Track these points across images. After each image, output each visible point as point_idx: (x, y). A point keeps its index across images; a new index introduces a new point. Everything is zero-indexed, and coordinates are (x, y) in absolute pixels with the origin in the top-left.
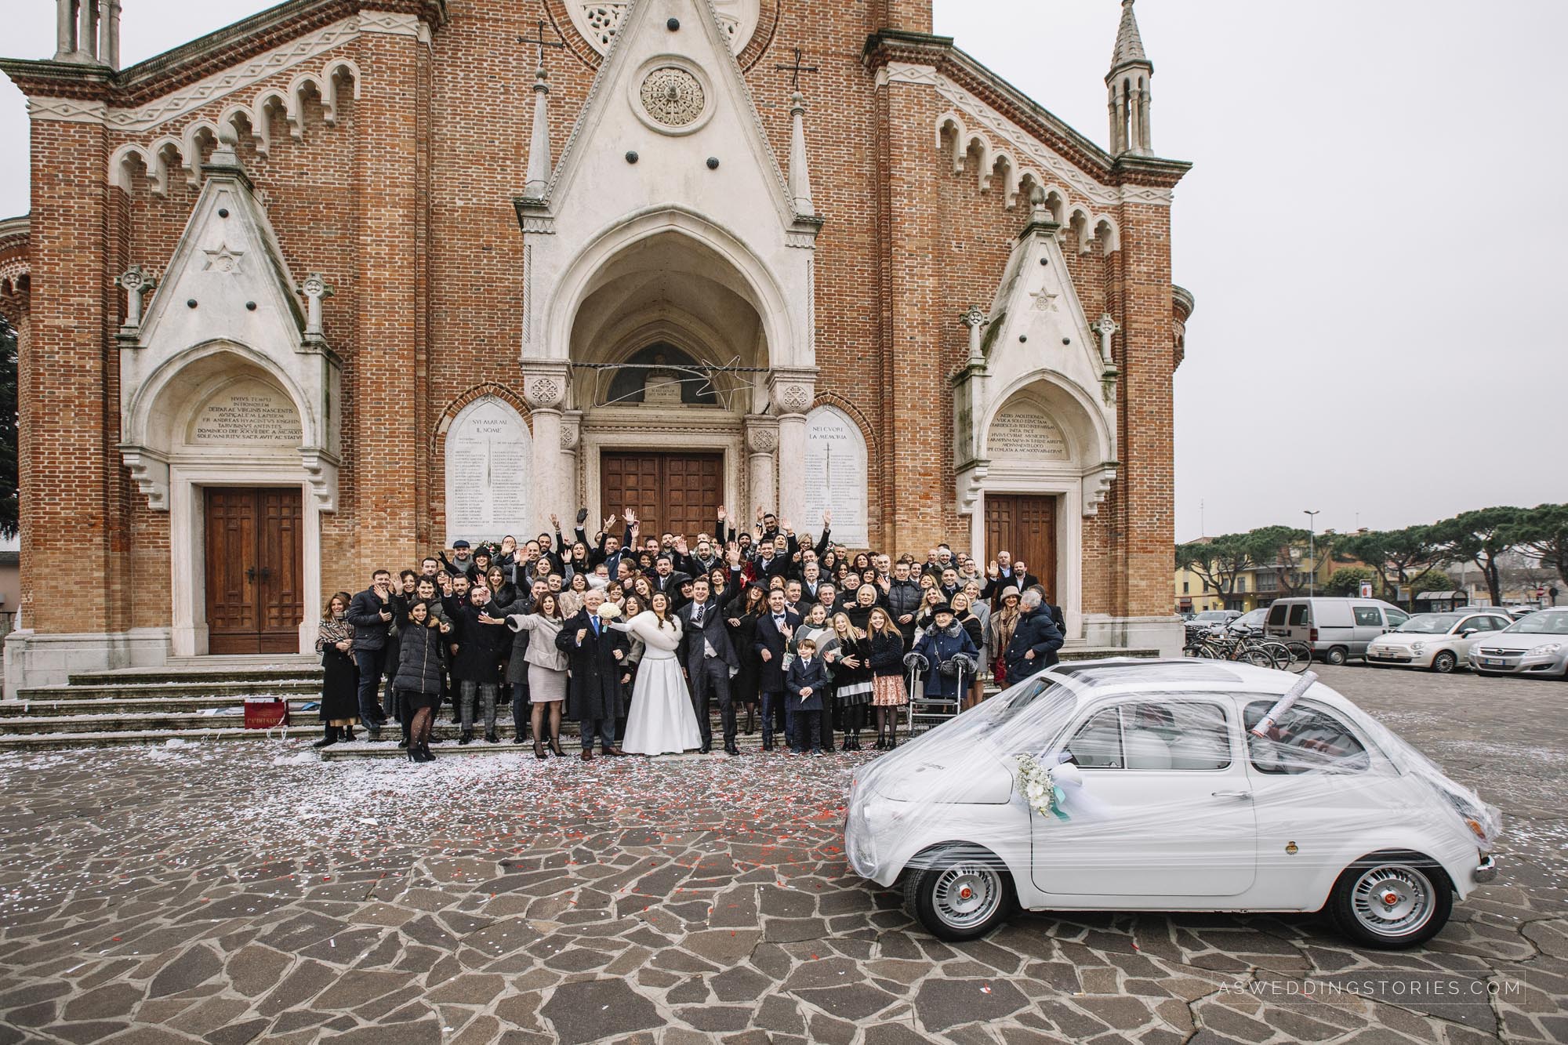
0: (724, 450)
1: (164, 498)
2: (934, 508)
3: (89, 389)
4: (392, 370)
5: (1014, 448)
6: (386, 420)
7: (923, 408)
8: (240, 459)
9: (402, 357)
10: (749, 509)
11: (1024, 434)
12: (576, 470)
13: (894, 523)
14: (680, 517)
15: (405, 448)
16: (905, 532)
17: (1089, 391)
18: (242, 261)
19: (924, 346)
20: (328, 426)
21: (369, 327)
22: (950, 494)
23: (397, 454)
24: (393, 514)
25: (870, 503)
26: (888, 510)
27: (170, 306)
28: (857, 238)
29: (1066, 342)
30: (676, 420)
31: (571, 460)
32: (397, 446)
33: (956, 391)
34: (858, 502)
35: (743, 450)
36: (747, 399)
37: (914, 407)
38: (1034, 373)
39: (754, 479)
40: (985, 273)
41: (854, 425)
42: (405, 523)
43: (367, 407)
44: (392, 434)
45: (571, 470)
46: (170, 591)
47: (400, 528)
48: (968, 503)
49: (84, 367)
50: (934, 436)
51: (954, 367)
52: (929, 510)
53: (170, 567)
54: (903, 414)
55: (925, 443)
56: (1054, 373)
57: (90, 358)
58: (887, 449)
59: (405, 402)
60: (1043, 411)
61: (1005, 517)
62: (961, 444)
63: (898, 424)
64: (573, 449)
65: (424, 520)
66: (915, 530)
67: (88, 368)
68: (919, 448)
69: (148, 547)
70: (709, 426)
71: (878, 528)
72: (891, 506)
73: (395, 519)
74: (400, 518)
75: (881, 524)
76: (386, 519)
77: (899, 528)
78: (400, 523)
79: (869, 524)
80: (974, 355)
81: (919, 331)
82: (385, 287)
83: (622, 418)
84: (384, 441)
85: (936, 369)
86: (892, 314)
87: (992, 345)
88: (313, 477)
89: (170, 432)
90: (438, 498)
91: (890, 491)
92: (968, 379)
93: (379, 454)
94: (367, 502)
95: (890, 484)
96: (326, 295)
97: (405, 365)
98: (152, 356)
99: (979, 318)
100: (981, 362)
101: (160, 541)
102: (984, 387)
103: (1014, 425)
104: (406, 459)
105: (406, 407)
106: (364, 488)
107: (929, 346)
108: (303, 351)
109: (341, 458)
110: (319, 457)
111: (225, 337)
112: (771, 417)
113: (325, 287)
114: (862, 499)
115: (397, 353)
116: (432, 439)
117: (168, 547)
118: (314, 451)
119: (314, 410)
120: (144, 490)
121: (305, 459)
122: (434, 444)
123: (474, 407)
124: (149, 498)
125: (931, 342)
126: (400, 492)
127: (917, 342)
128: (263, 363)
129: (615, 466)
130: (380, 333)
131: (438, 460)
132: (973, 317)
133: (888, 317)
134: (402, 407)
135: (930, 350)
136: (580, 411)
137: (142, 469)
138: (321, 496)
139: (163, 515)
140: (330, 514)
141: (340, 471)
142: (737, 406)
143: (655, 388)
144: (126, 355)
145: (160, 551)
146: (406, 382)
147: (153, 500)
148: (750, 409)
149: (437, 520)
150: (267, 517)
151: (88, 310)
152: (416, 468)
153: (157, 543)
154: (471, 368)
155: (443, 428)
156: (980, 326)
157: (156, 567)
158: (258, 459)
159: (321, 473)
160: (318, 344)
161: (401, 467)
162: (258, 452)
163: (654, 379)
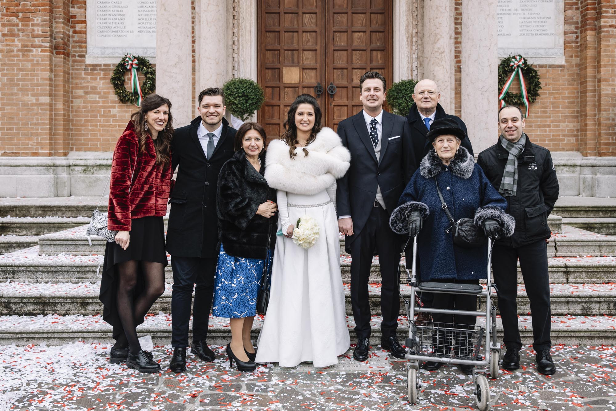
10: (423, 16)
13: (598, 30)
14: (344, 28)
16: (612, 42)
24: (26, 20)
42: (38, 30)
47: (34, 36)
65: (60, 27)
71: (577, 37)
72: (594, 9)
73: (27, 25)
74: (33, 25)
75: (581, 32)
76: (17, 25)
77: (605, 36)
78: (33, 30)
79: (565, 33)
114: (557, 2)
149: (77, 29)
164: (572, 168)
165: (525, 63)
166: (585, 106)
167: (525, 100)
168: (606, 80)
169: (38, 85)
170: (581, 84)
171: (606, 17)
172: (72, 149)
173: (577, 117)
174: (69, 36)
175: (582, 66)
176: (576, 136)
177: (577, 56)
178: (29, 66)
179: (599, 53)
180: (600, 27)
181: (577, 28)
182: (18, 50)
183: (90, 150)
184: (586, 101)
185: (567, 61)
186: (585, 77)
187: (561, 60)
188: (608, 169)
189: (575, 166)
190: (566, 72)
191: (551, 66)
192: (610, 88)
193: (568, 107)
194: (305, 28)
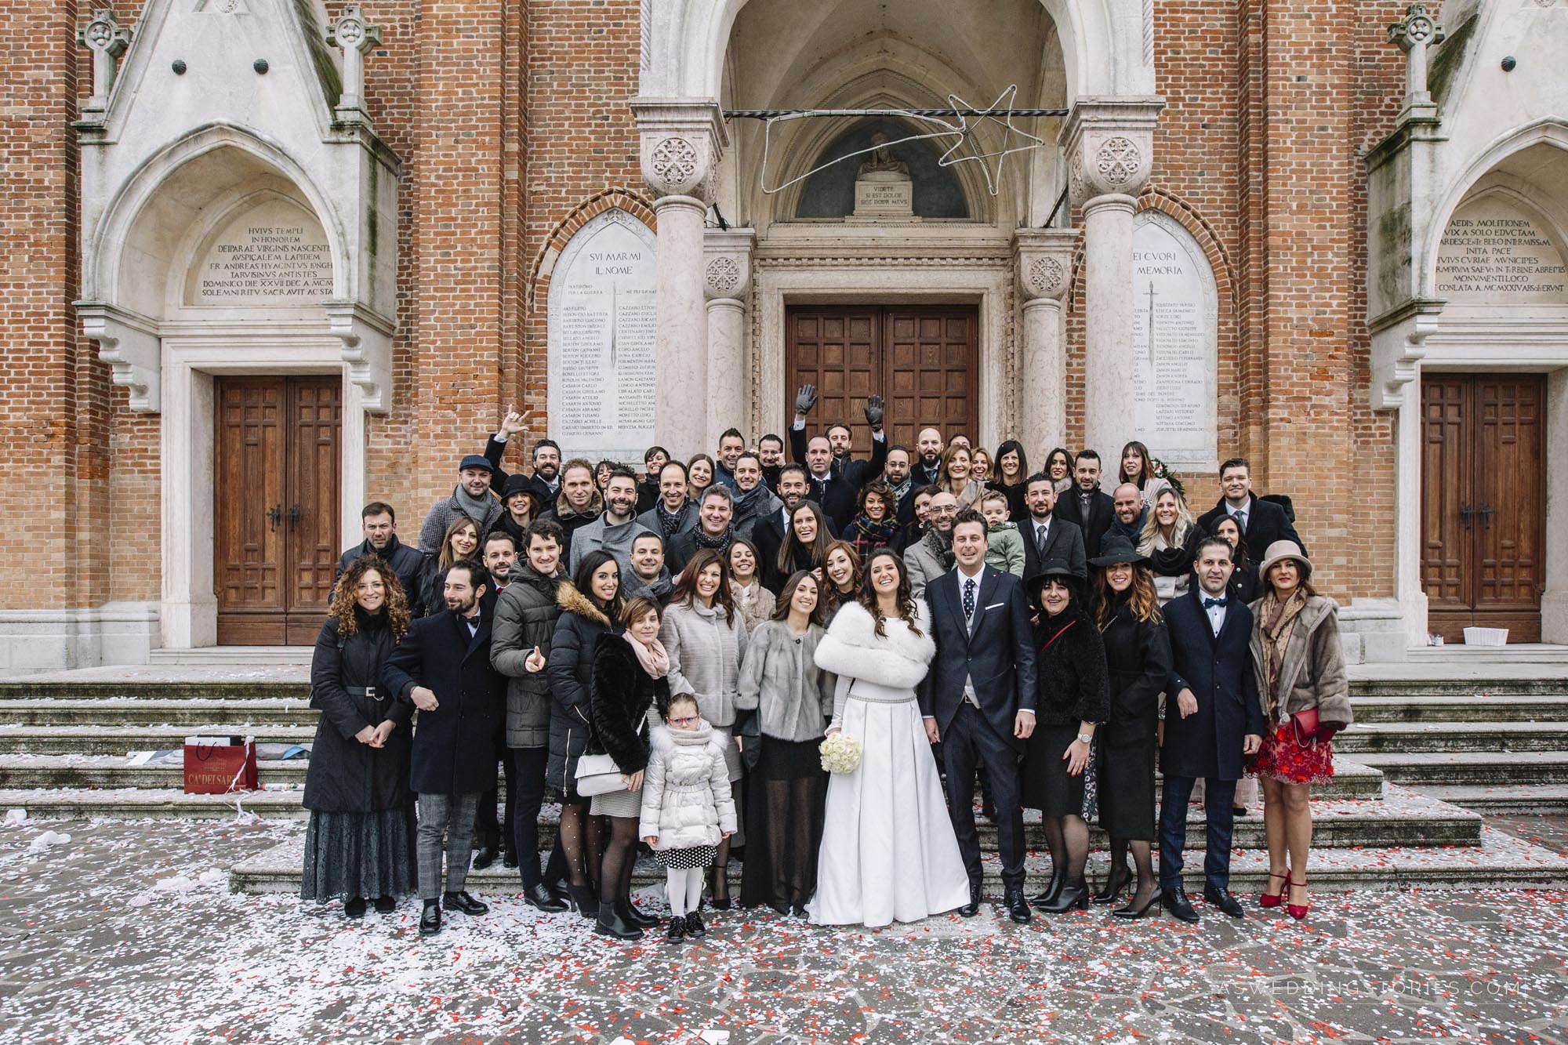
0: (981, 296)
1: (152, 393)
2: (1336, 395)
3: (48, 217)
4: (468, 169)
5: (1473, 284)
6: (456, 254)
7: (1318, 209)
8: (254, 327)
9: (482, 146)
10: (1022, 402)
11: (1493, 257)
12: (745, 335)
13: (1265, 424)
14: (909, 418)
15: (484, 300)
16: (1284, 441)
19: (1322, 93)
20: (372, 266)
21: (435, 100)
22: (1362, 373)
23: (473, 312)
24: (466, 414)
25: (1222, 389)
26: (1255, 400)
27: (149, 72)
30: (903, 243)
31: (737, 316)
32: (473, 297)
33: (1372, 178)
34: (1201, 387)
35: (1012, 295)
36: (1020, 201)
37: (1302, 208)
38: (1528, 131)
39: (1031, 345)
41: (1196, 249)
42: (483, 429)
43: (428, 233)
44: (466, 279)
45: (737, 334)
46: (158, 544)
48: (1394, 387)
49: (41, 181)
50: (1337, 261)
51: (1370, 134)
52: (1326, 401)
53: (159, 504)
54: (1282, 222)
55: (1321, 274)
57: (51, 167)
58: (1254, 287)
59: (486, 223)
60: (1532, 213)
61: (1452, 414)
62: (1383, 277)
63: (1273, 240)
64: (741, 298)
66: (1302, 436)
67: (46, 184)
68: (1310, 284)
69: (132, 472)
70: (956, 253)
71: (1236, 434)
72: (1259, 394)
73: (468, 422)
74: (475, 421)
75: (1241, 427)
76: (454, 422)
77: (1275, 434)
78: (476, 428)
79: (1219, 428)
80: (1416, 101)
81: (1312, 66)
82: (458, 30)
83: (817, 243)
84: (454, 290)
85: (1341, 137)
86: (1265, 37)
87: (1449, 79)
88: (356, 353)
89: (161, 286)
90: (536, 387)
91: (1259, 366)
92: (1402, 149)
93: (445, 312)
94: (428, 394)
95: (1259, 352)
96: (371, 46)
97: (487, 161)
98: (124, 157)
99: (1426, 29)
100: (1430, 114)
101: (148, 462)
102: (1433, 161)
103: (1478, 242)
104: (485, 320)
105: (487, 232)
106: (424, 371)
107: (1330, 94)
108: (334, 139)
109: (397, 323)
110: (354, 317)
111: (224, 120)
112: (1060, 231)
113: (368, 30)
114: (1207, 383)
115: (475, 141)
116: (529, 287)
117: (158, 471)
118: (346, 306)
119: (348, 238)
120: (118, 378)
121: (333, 321)
122: (532, 295)
123: (592, 231)
124: (132, 394)
125: (1333, 86)
126: (476, 377)
127: (1309, 86)
128: (279, 163)
129: (808, 329)
130: (450, 107)
131: (537, 323)
132: (1414, 29)
133: (1258, 45)
134: (481, 232)
135: (1332, 100)
136: (750, 231)
137: (112, 343)
138: (364, 386)
139: (149, 420)
140: (380, 415)
141: (396, 345)
142: (1002, 216)
143: (871, 190)
144: (89, 155)
145: (146, 479)
146: (488, 190)
147: (137, 397)
148: (1025, 218)
149: (535, 424)
150: (299, 423)
151: (47, 90)
152: (500, 335)
153: (144, 465)
154: (587, 165)
155: (545, 269)
156: (1428, 46)
157: (140, 504)
158: (280, 327)
159: (360, 346)
160: (355, 126)
161: (478, 334)
162: (281, 316)
163: (870, 176)
171: (1276, 407)
179: (1266, 457)
180: (1268, 421)
181: (1235, 421)
191: (1200, 475)
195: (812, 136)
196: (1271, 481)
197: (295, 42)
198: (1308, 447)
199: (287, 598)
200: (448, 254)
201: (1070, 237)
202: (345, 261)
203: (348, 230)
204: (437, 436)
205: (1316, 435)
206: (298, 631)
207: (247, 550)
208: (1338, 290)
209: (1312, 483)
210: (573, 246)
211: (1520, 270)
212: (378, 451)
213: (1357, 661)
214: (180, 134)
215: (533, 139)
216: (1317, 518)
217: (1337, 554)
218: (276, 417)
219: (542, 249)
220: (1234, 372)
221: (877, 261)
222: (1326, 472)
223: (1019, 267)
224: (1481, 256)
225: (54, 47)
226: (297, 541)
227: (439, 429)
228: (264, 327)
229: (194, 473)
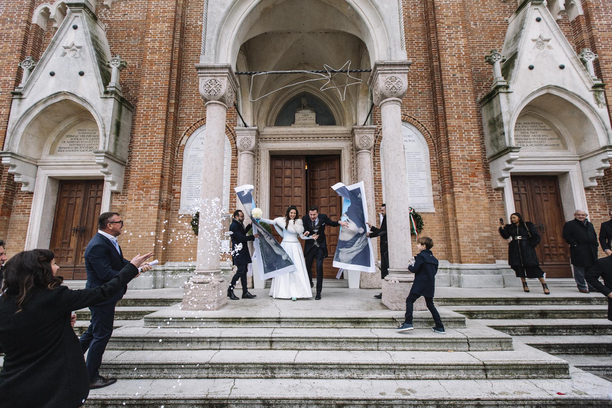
0: (341, 150)
1: (31, 185)
2: (480, 182)
4: (155, 108)
5: (525, 144)
6: (148, 136)
7: (465, 117)
8: (73, 162)
9: (161, 100)
11: (531, 135)
12: (254, 164)
13: (453, 194)
15: (158, 152)
16: (461, 200)
17: (585, 98)
18: (81, 51)
19: (462, 80)
20: (116, 140)
21: (145, 85)
22: (488, 176)
23: (153, 156)
25: (434, 182)
26: (447, 185)
27: (42, 75)
28: (413, 25)
29: (562, 67)
30: (312, 133)
31: (251, 157)
32: (153, 151)
33: (483, 109)
34: (425, 182)
35: (352, 150)
36: (354, 117)
37: (459, 117)
38: (542, 89)
39: (360, 167)
40: (493, 38)
41: (419, 133)
42: (153, 197)
43: (139, 129)
44: (151, 145)
45: (251, 164)
46: (25, 241)
47: (150, 200)
48: (502, 180)
50: (474, 135)
51: (480, 94)
52: (476, 185)
53: (27, 226)
54: (452, 122)
55: (469, 140)
56: (557, 88)
57: (4, 108)
58: (443, 145)
59: (161, 125)
60: (544, 120)
61: (522, 190)
62: (492, 141)
63: (449, 128)
64: (252, 151)
65: (165, 196)
66: (468, 198)
68: (465, 143)
69: (20, 214)
70: (331, 136)
71: (440, 198)
73: (148, 195)
74: (150, 194)
75: (442, 195)
76: (143, 195)
77: (457, 197)
78: (150, 197)
79: (434, 196)
80: (498, 80)
81: (458, 71)
82: (155, 64)
83: (281, 133)
84: (146, 148)
85: (471, 94)
86: (440, 63)
87: (510, 72)
88: (106, 170)
89: (41, 148)
90: (177, 183)
91: (448, 173)
92: (495, 96)
93: (143, 156)
94: (133, 184)
95: (448, 168)
96: (122, 68)
97: (162, 105)
98: (27, 103)
99: (499, 57)
100: (505, 83)
101: (26, 210)
102: (508, 99)
103: (525, 130)
104: (158, 159)
105: (160, 129)
106: (133, 177)
107: (465, 80)
108: (105, 96)
109: (127, 161)
110: (105, 156)
111: (66, 90)
112: (369, 126)
113: (121, 62)
114: (428, 180)
115: (158, 99)
116: (177, 149)
117: (29, 214)
118: (102, 152)
119: (106, 129)
120: (16, 179)
121: (97, 158)
122: (178, 151)
123: (201, 130)
124: (23, 185)
125: (466, 77)
126: (152, 179)
127: (458, 78)
128: (84, 105)
129: (279, 163)
130: (150, 88)
131: (179, 161)
132: (494, 57)
133: (437, 66)
134: (158, 129)
135: (466, 82)
136: (256, 128)
137: (14, 166)
138: (110, 182)
139: (29, 195)
140: (117, 193)
141: (126, 168)
142: (348, 124)
143: (301, 116)
144: (15, 102)
145: (25, 216)
146: (162, 115)
147: (25, 186)
148: (356, 123)
149: (176, 196)
150: (89, 196)
151: (8, 83)
152: (162, 164)
153: (25, 211)
154: (200, 108)
155: (183, 142)
156: (500, 62)
157: (21, 226)
158: (83, 162)
159: (108, 167)
160: (112, 92)
161: (154, 163)
162: (84, 158)
163: (300, 111)
164: (445, 270)
165: (414, 212)
166: (449, 235)
167: (415, 232)
168: (460, 221)
169: (150, 226)
170: (445, 222)
172: (168, 261)
173: (444, 241)
174: (171, 200)
175: (445, 213)
176: (445, 251)
177: (441, 208)
178: (146, 215)
179: (454, 206)
180: (454, 192)
181: (440, 193)
182: (142, 208)
183: (177, 261)
184: (449, 232)
185: (436, 211)
186: (448, 219)
187: (433, 210)
188: (467, 271)
189: (446, 269)
190: (436, 217)
191: (428, 213)
192: (463, 225)
193: (439, 236)
194: (295, 195)
195: (280, 99)
196: (457, 215)
197: (95, 65)
198: (471, 202)
199: (76, 261)
200: (146, 136)
201: (373, 128)
202: (104, 137)
203: (106, 127)
204: (135, 200)
205: (473, 197)
206: (78, 274)
207: (63, 243)
208: (476, 145)
209: (474, 215)
210: (194, 135)
211: (542, 139)
212: (115, 206)
213: (503, 286)
214: (49, 95)
215: (181, 100)
216: (478, 229)
217: (488, 243)
218: (81, 194)
219: (182, 136)
220: (438, 176)
221: (303, 139)
222: (479, 211)
223: (355, 140)
224: (527, 135)
225: (13, 70)
226: (83, 239)
227: (136, 197)
228: (77, 162)
229: (44, 214)
